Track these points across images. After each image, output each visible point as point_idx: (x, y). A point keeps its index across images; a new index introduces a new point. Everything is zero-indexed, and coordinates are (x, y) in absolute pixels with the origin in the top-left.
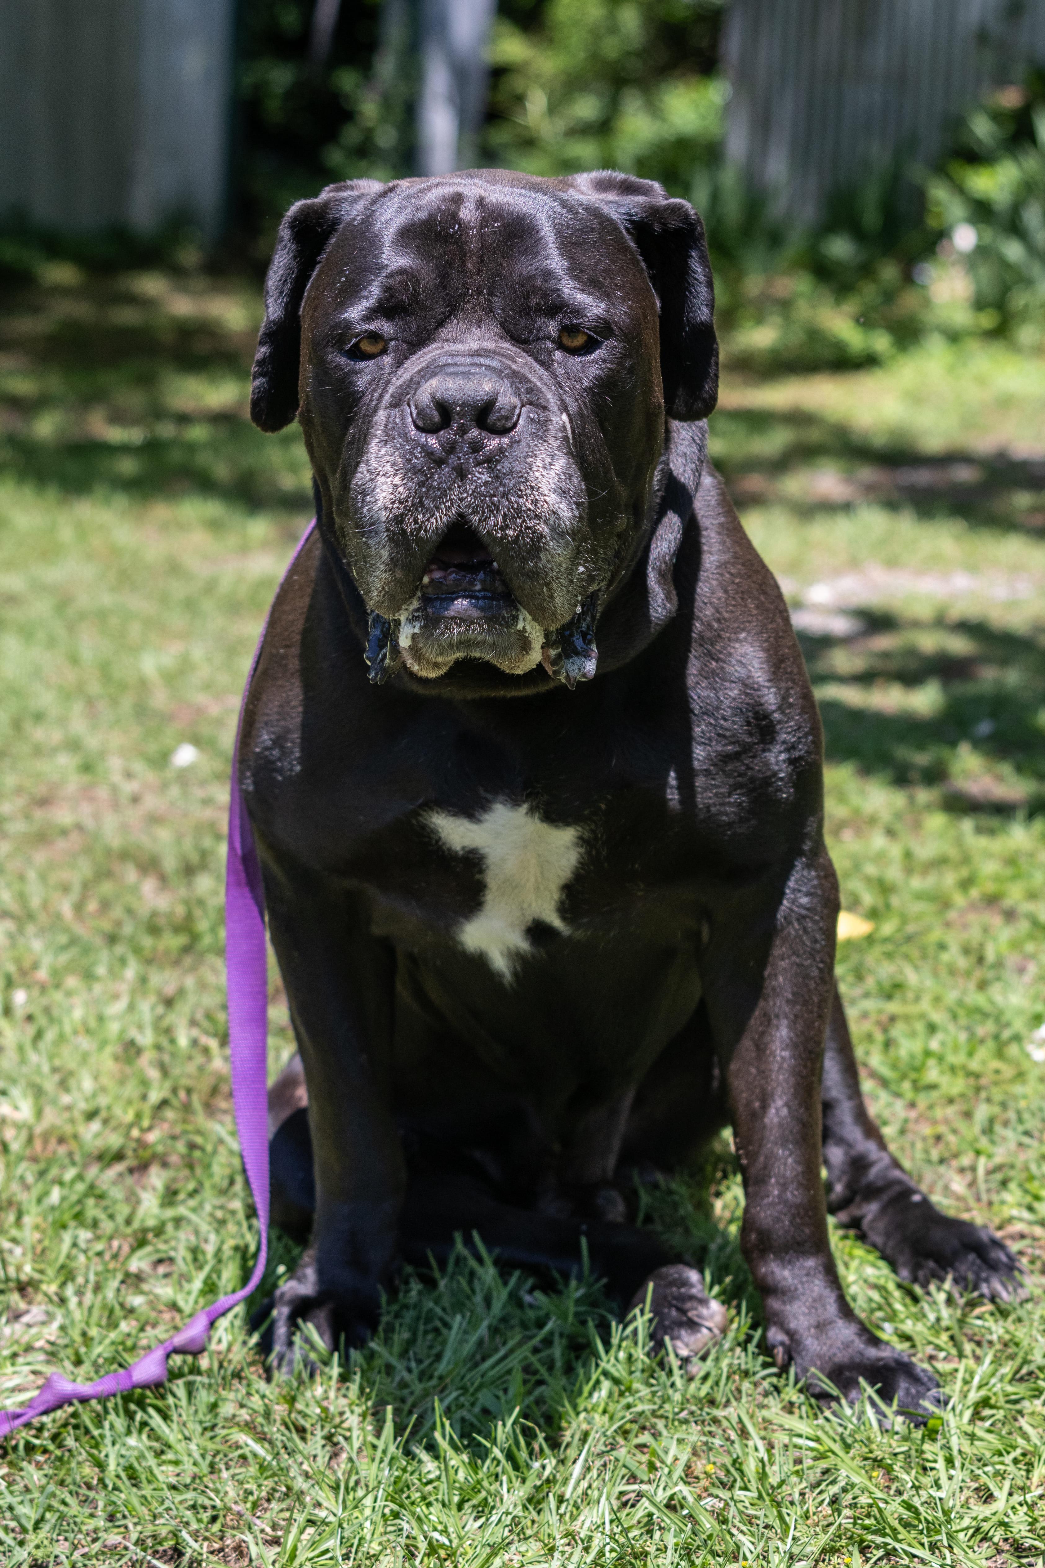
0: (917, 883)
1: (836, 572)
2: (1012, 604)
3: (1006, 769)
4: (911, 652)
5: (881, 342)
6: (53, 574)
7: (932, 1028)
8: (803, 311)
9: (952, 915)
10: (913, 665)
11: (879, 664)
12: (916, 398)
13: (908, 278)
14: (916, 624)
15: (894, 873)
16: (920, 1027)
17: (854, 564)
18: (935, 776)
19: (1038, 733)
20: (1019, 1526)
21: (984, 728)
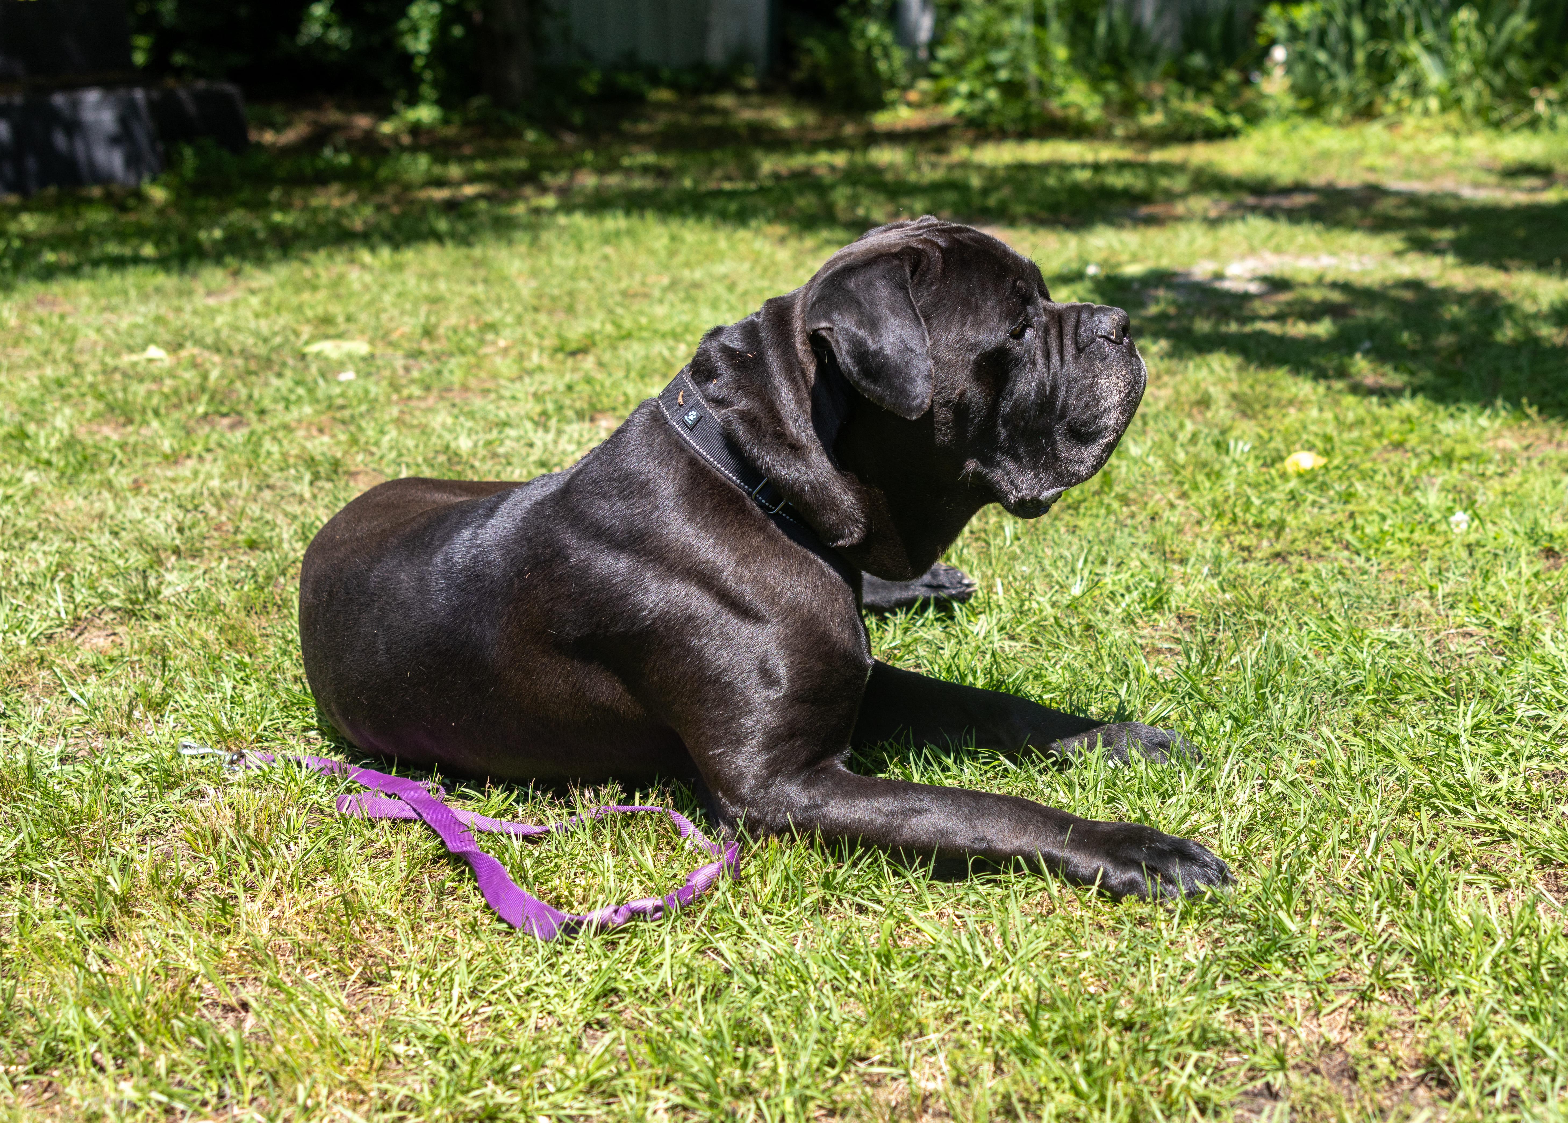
0: (1346, 436)
1: (1243, 257)
2: (1364, 273)
3: (1388, 368)
4: (1306, 301)
5: (1236, 121)
6: (720, 269)
7: (1384, 518)
8: (1175, 103)
9: (1374, 454)
10: (1309, 308)
11: (1286, 309)
12: (1265, 153)
13: (1247, 82)
14: (1305, 285)
15: (1331, 429)
16: (1376, 518)
17: (1252, 251)
18: (1342, 373)
19: (1404, 347)
20: (1520, 794)
21: (1367, 345)
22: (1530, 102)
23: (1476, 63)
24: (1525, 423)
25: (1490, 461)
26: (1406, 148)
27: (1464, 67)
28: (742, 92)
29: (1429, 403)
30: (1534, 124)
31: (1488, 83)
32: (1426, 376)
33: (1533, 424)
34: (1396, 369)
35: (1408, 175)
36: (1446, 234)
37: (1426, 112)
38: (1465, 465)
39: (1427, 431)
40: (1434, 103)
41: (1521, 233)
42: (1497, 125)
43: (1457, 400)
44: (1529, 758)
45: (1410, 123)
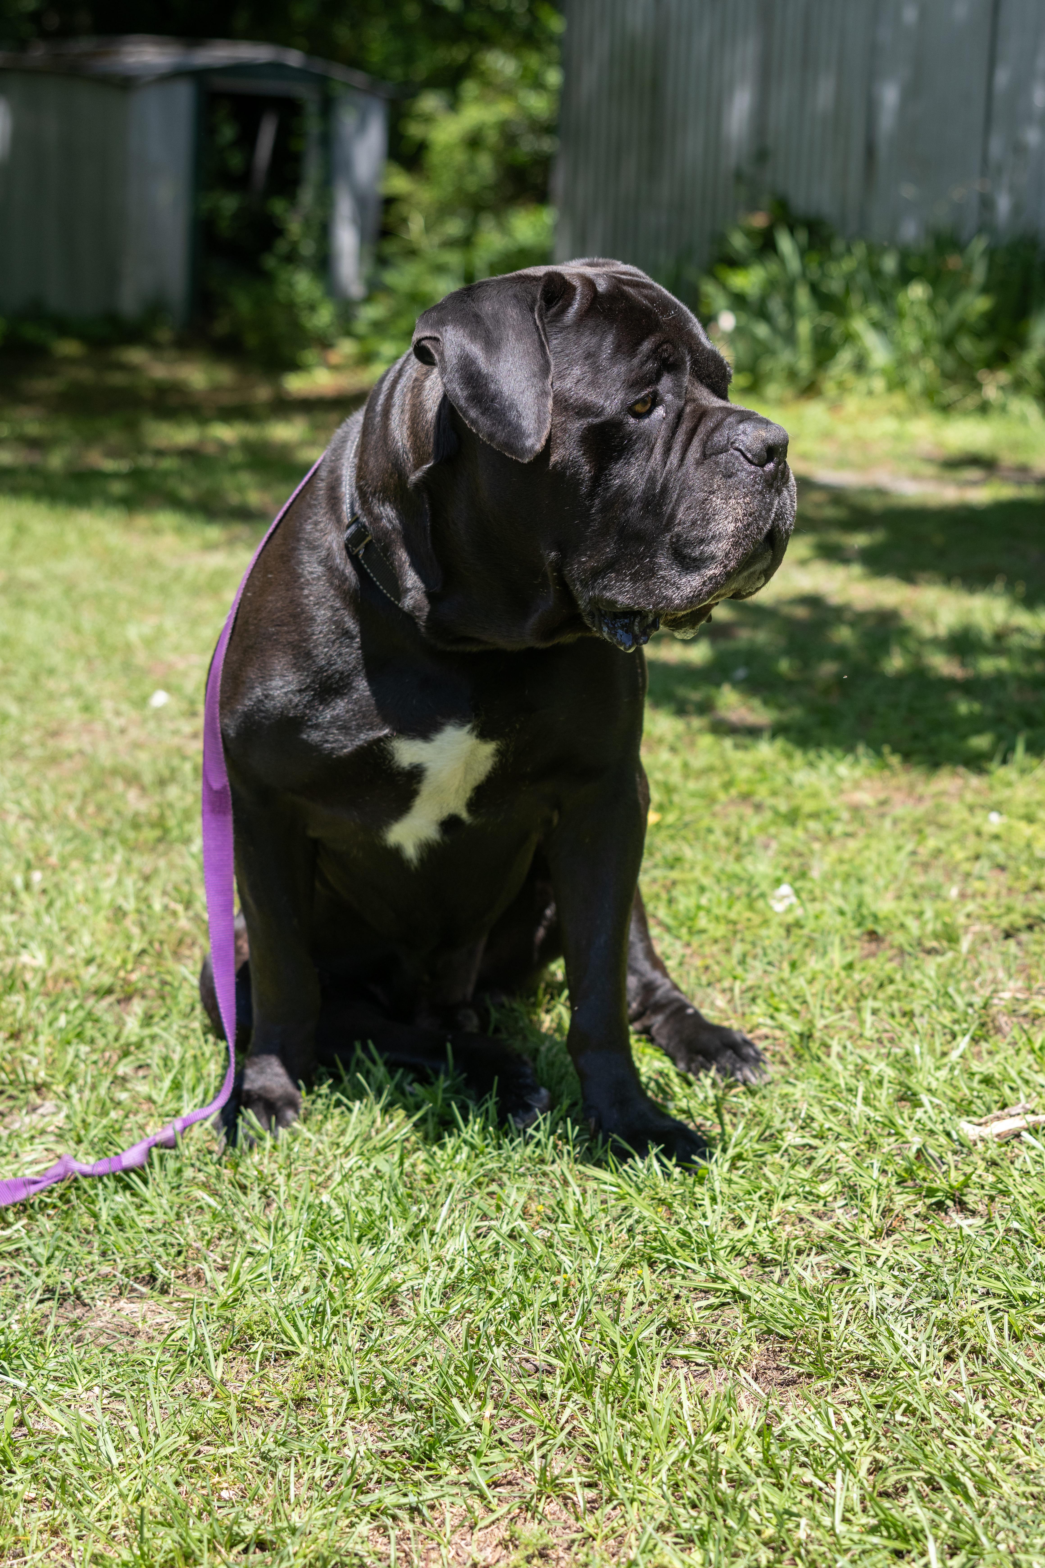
0: (692, 785)
3: (756, 703)
6: (62, 567)
9: (717, 808)
15: (676, 778)
16: (693, 888)
18: (705, 708)
19: (779, 677)
20: (763, 1244)
21: (741, 673)
22: (977, 386)
23: (926, 342)
24: (887, 773)
25: (837, 819)
26: (844, 432)
27: (913, 344)
28: (154, 346)
29: (790, 747)
30: (984, 409)
31: (938, 362)
32: (796, 713)
33: (894, 774)
34: (766, 703)
35: (842, 463)
36: (859, 540)
37: (870, 393)
38: (812, 825)
39: (779, 781)
40: (879, 384)
41: (938, 539)
42: (946, 409)
43: (819, 745)
44: (785, 1198)
45: (852, 404)
